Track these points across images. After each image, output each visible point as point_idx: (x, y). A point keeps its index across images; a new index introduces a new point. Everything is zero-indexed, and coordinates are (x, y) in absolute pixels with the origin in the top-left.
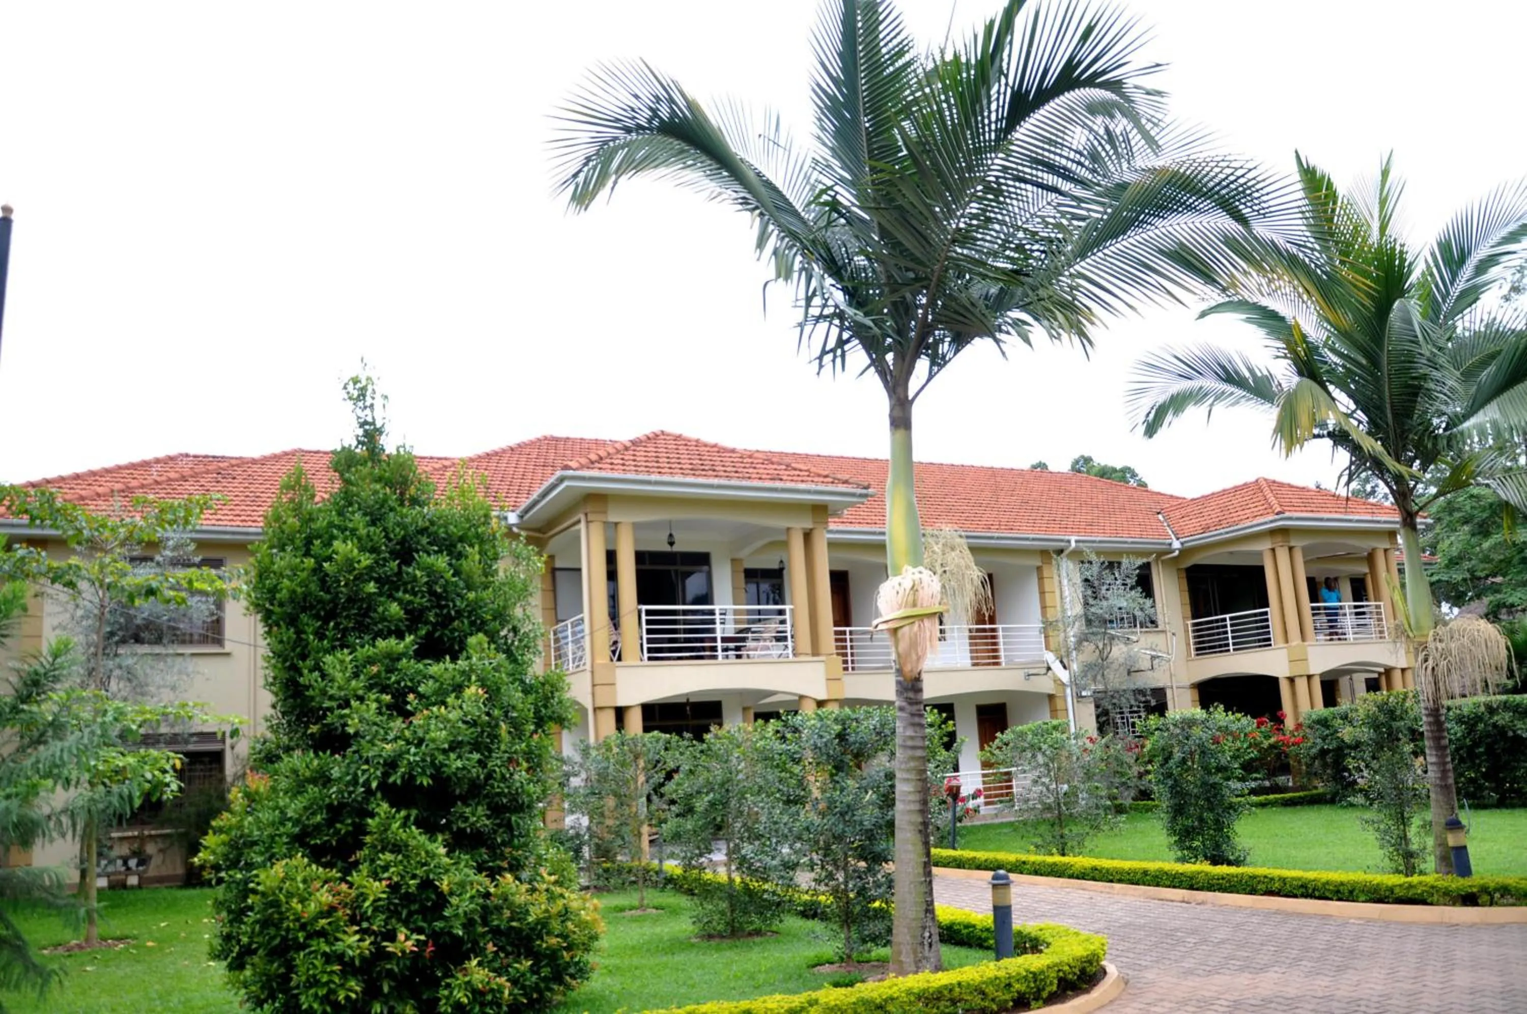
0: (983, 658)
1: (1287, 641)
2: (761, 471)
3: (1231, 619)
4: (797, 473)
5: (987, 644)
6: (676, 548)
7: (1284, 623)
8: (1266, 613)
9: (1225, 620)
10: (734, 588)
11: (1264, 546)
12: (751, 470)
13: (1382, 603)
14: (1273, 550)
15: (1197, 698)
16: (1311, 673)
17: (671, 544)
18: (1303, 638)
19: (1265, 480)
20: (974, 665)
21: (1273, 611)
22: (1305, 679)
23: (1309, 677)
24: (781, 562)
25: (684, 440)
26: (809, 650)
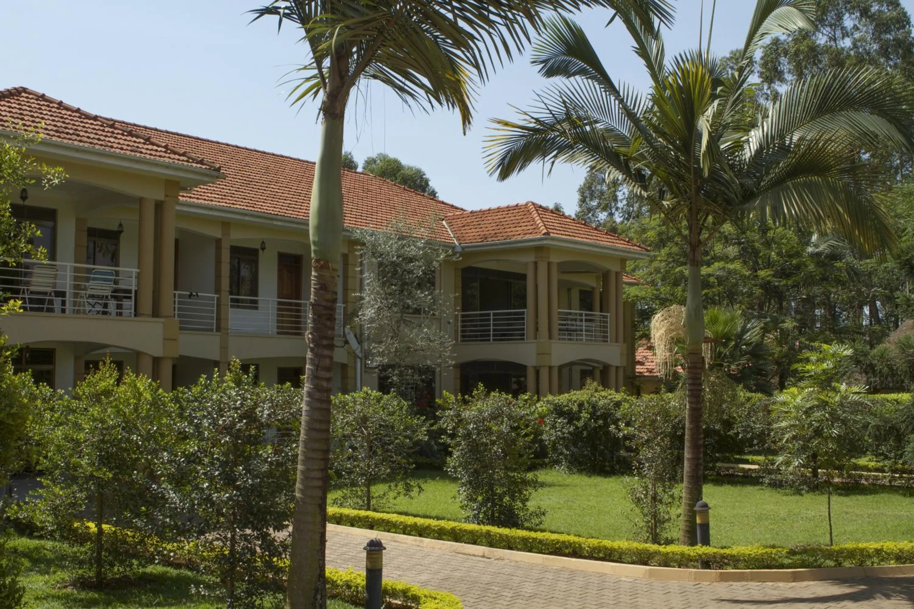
0: (288, 328)
1: (536, 338)
2: (122, 142)
3: (494, 314)
4: (155, 148)
5: (291, 316)
6: (27, 203)
7: (537, 323)
8: (523, 313)
9: (489, 315)
10: (77, 246)
11: (530, 258)
12: (112, 140)
13: (609, 314)
14: (536, 263)
15: (459, 376)
16: (553, 364)
17: (24, 198)
18: (550, 337)
19: (533, 204)
20: (278, 333)
21: (529, 313)
22: (547, 369)
23: (550, 368)
24: (121, 225)
25: (46, 100)
26: (150, 312)
